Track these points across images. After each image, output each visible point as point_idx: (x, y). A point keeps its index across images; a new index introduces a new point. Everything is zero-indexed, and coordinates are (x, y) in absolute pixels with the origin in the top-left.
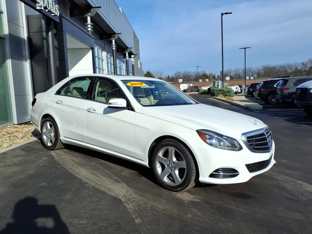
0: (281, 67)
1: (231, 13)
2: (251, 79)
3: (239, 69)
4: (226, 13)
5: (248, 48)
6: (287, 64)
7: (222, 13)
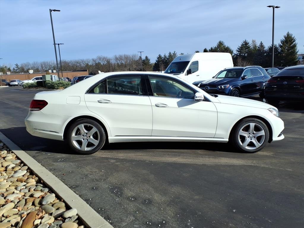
0: (76, 62)
1: (59, 11)
2: (54, 72)
3: (37, 63)
4: (54, 10)
5: (61, 44)
6: (81, 60)
7: (50, 10)
